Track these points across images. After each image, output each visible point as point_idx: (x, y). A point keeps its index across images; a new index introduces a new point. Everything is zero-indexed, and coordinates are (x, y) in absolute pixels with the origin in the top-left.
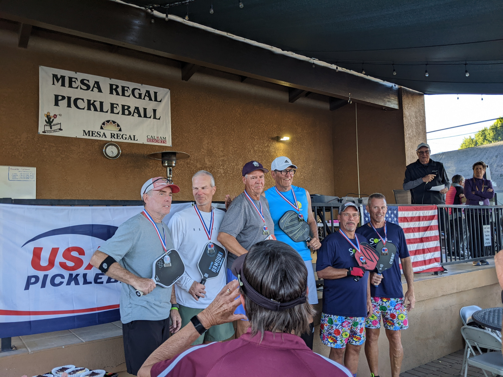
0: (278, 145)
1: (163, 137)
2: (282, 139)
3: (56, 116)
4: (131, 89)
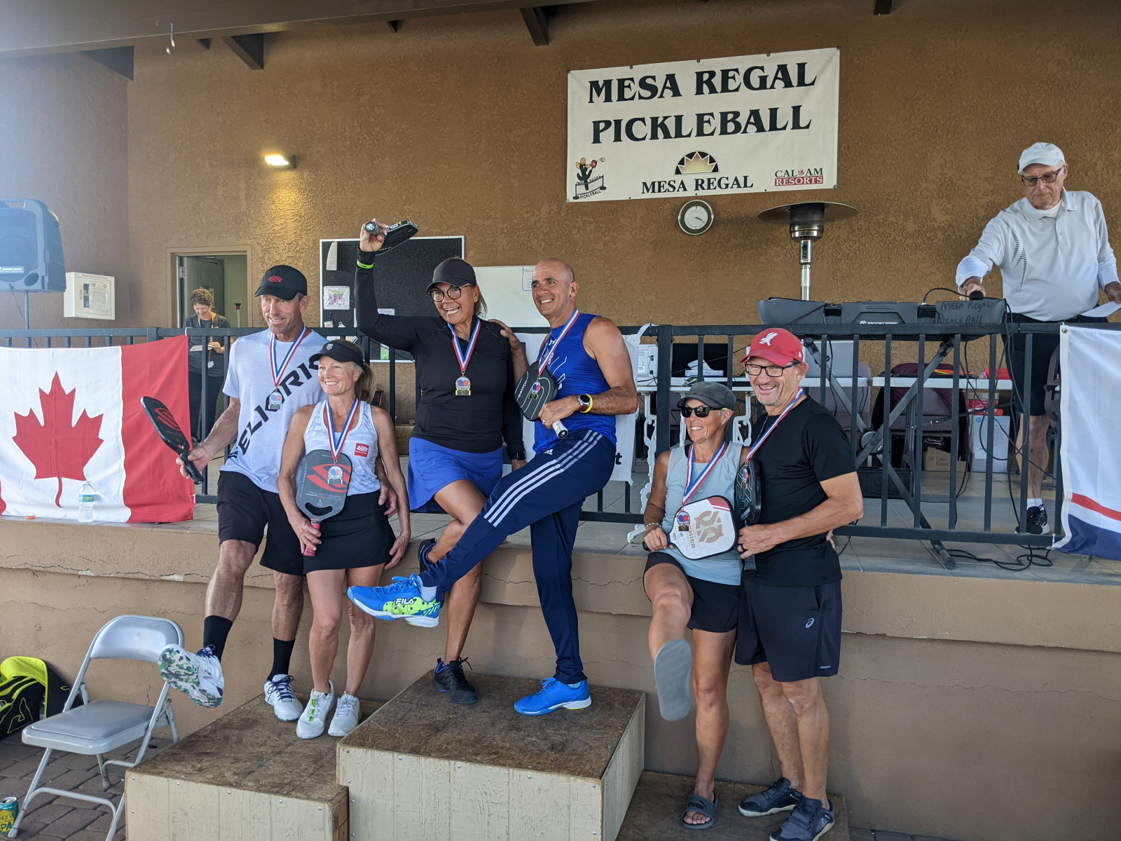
1: (816, 169)
3: (596, 162)
4: (742, 72)
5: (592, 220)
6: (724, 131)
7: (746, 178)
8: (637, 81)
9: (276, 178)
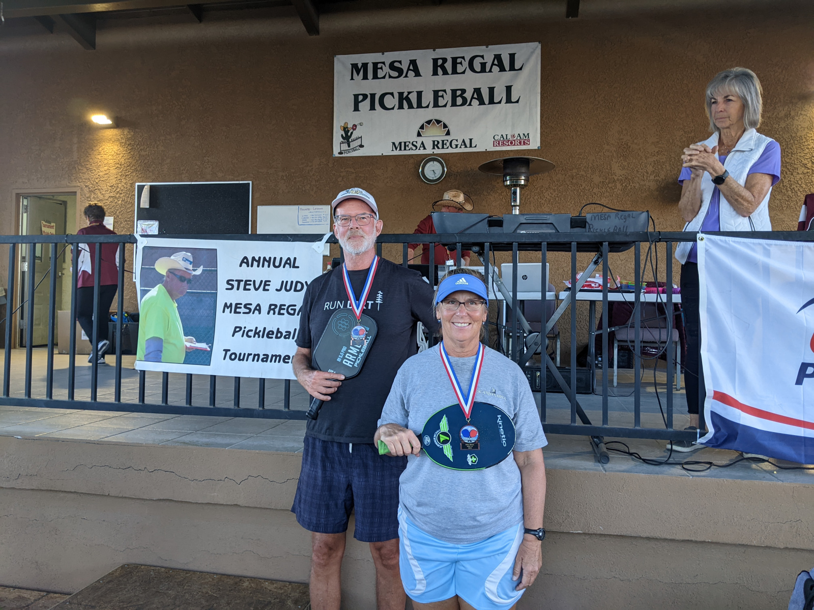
1: (524, 134)
3: (356, 126)
4: (467, 59)
5: (353, 170)
6: (454, 104)
7: (471, 140)
8: (387, 64)
9: (103, 134)
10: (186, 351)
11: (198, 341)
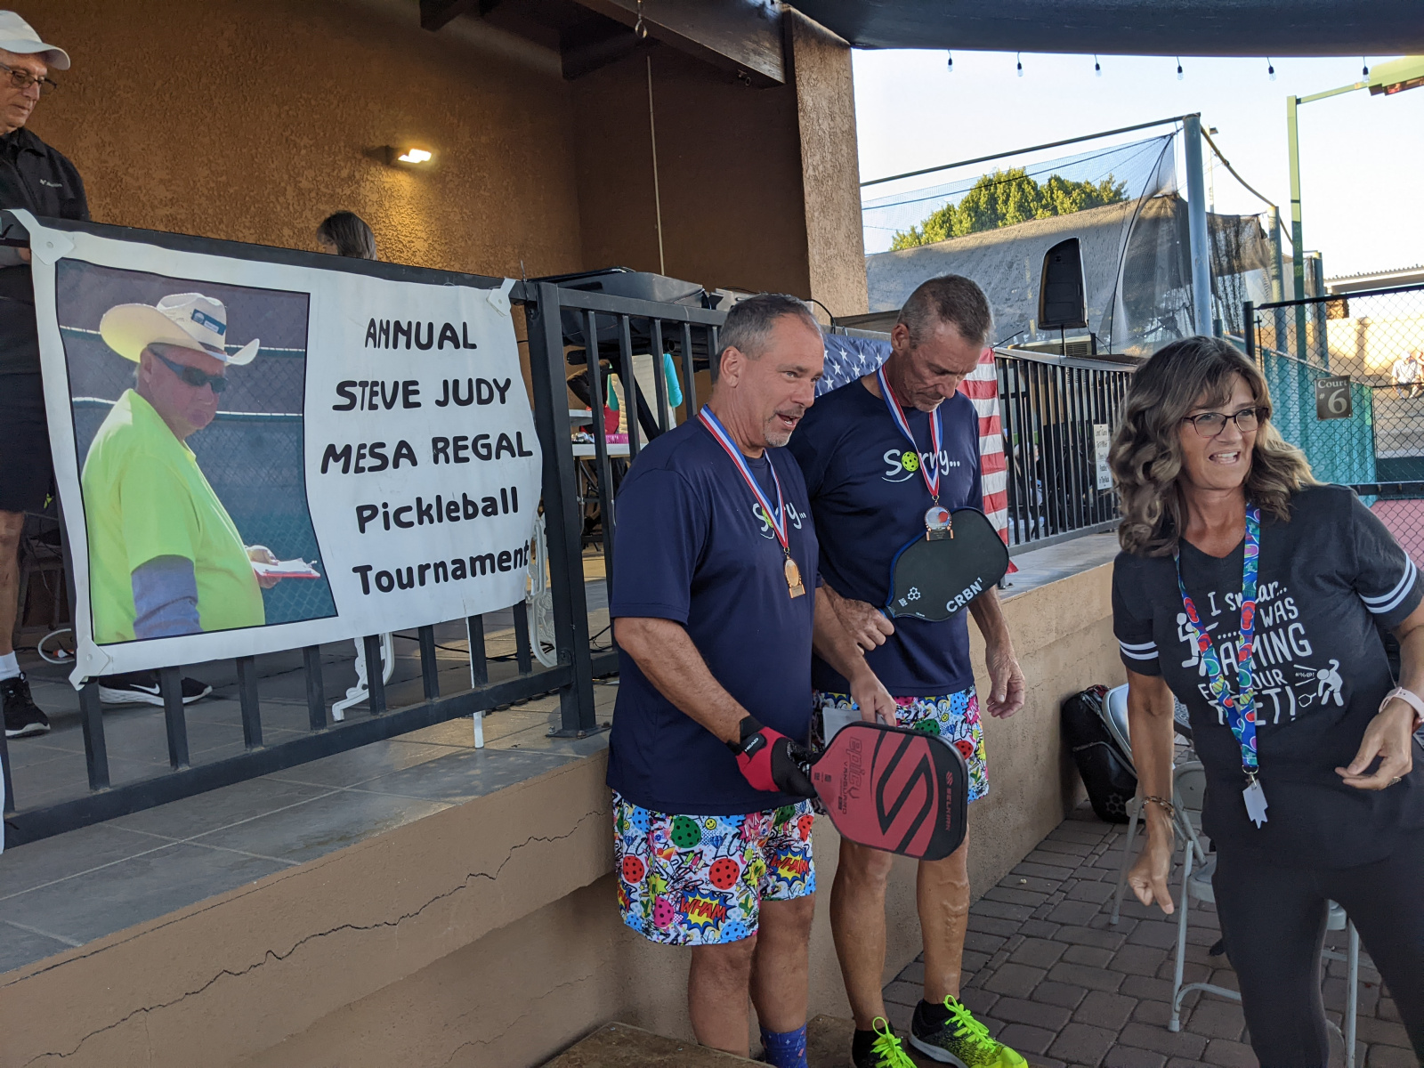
0: (388, 180)
2: (403, 158)
10: (261, 589)
11: (283, 555)
